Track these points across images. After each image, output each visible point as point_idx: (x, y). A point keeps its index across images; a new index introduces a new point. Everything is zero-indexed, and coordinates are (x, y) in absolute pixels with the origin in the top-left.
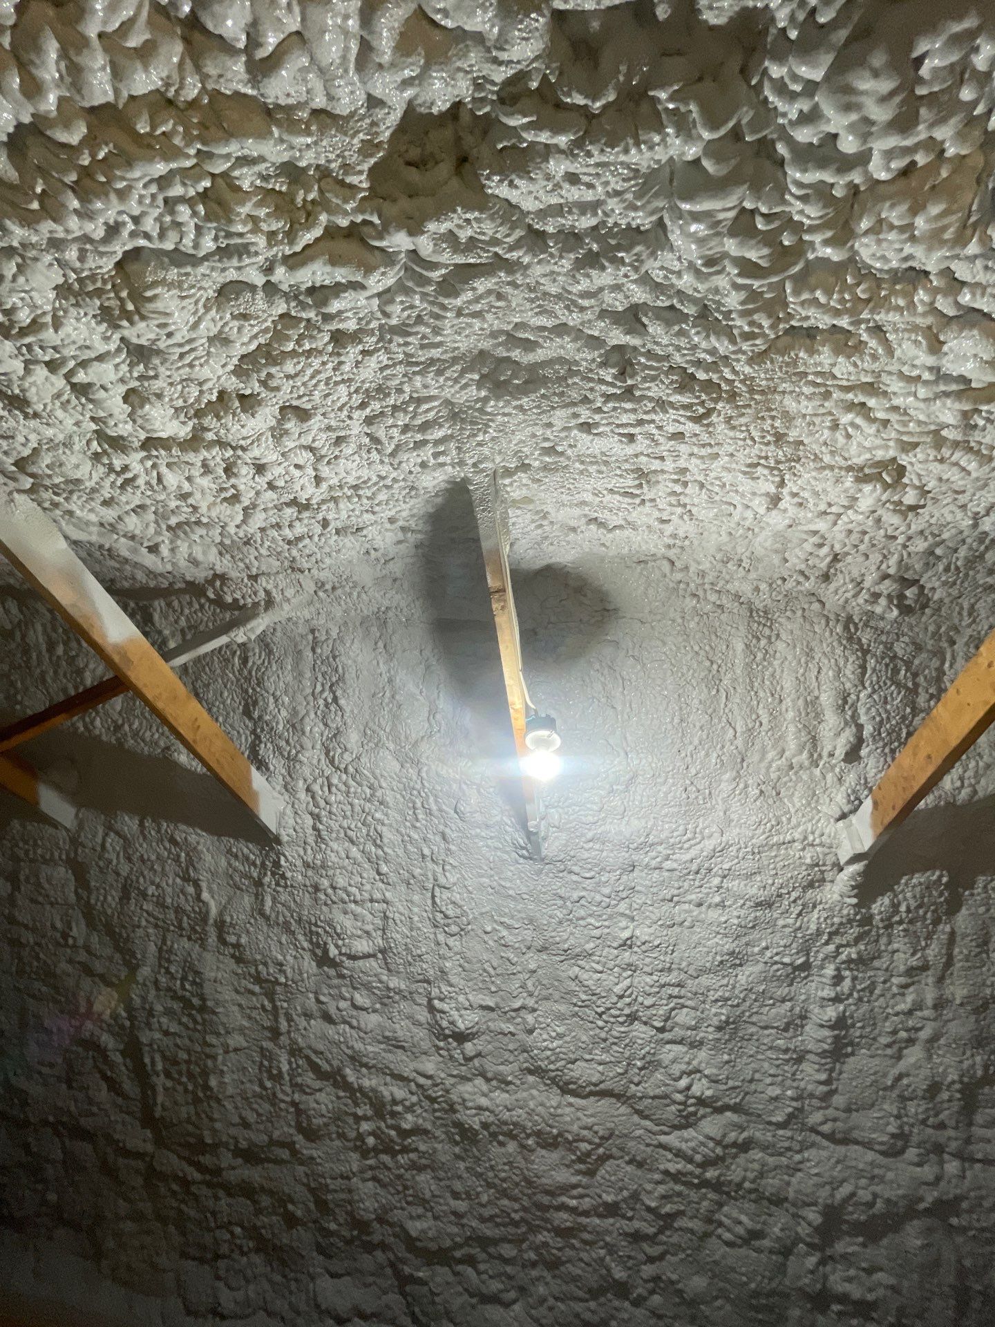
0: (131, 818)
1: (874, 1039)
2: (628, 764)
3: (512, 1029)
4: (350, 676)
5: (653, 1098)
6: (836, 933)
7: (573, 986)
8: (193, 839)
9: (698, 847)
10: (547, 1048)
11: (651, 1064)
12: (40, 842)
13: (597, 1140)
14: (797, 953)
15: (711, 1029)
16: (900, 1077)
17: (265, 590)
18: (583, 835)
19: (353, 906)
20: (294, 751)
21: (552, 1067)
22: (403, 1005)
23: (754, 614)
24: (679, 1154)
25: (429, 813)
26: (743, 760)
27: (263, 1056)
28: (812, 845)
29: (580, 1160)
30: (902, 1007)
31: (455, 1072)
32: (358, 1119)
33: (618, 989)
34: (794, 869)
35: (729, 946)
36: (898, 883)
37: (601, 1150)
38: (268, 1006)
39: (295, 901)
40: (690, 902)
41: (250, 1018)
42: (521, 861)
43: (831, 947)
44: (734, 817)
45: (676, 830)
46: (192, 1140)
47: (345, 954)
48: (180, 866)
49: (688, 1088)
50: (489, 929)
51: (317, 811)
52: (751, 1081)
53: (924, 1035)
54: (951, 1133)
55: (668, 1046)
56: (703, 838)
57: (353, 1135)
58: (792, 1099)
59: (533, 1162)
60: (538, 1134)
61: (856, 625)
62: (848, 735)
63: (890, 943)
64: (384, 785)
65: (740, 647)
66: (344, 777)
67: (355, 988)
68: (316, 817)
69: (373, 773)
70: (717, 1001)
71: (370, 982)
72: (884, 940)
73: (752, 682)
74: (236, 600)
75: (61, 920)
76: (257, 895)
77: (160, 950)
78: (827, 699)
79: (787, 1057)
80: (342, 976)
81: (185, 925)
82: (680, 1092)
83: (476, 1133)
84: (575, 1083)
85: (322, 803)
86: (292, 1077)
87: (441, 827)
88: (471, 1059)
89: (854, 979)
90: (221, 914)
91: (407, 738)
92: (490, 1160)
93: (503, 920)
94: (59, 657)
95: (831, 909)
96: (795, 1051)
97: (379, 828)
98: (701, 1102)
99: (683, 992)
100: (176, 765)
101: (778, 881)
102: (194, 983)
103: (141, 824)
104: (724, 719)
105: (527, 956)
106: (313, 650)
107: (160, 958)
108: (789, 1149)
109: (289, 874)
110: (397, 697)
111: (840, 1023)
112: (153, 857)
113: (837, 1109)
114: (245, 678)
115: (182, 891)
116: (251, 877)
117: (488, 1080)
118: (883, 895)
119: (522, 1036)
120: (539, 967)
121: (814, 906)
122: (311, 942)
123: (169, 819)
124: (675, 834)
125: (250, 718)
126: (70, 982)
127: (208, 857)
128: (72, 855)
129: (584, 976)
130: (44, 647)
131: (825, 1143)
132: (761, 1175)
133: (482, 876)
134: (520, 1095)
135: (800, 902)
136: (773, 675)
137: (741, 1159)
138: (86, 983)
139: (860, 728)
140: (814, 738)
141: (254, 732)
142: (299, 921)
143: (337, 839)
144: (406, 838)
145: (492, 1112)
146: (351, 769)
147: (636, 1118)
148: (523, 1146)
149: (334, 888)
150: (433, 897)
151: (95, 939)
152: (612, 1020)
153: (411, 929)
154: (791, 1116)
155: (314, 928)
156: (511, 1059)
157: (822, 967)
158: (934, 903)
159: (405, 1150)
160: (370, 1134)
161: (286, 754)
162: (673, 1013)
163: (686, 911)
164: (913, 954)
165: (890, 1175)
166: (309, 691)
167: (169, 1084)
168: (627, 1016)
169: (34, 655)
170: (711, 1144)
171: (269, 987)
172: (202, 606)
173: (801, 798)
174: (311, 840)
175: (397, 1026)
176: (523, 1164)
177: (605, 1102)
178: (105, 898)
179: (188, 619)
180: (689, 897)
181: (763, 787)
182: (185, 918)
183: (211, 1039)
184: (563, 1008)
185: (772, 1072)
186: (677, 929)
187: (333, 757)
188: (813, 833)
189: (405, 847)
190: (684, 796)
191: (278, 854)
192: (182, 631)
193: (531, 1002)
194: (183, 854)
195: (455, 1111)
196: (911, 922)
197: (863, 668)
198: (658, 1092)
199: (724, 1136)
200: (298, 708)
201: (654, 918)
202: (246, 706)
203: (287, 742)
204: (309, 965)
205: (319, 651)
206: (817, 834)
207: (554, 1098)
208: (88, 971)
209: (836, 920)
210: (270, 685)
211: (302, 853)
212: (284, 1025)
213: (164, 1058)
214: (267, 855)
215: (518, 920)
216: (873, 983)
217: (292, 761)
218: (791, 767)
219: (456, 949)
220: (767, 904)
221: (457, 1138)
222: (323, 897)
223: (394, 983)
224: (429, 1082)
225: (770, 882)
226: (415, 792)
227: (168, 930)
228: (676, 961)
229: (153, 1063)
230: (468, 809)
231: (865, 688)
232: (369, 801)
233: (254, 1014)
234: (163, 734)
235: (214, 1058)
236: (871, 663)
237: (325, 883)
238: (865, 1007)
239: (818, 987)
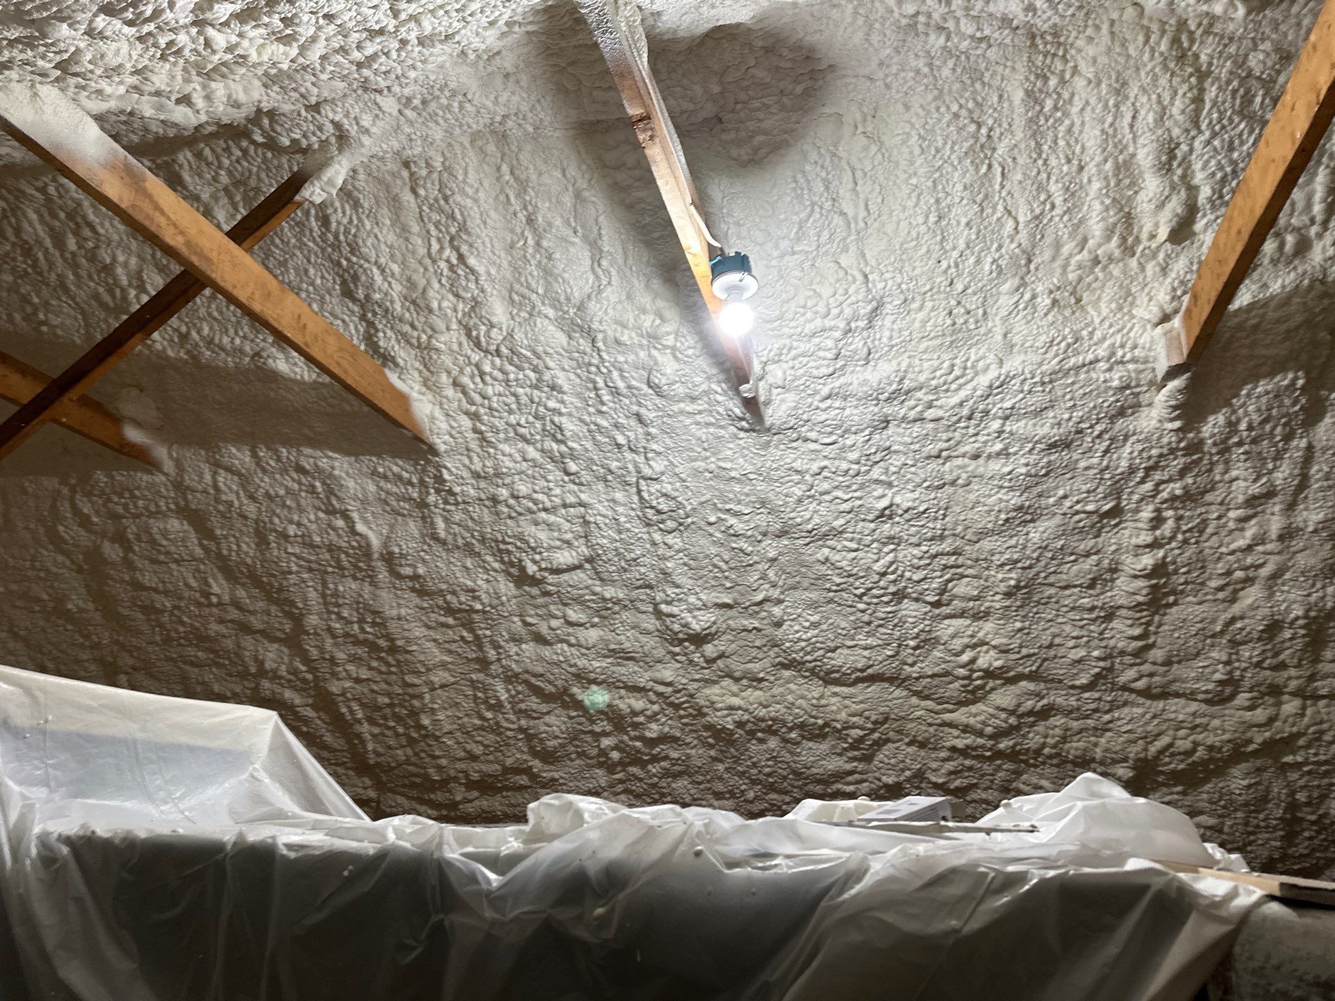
0: (239, 450)
1: (1203, 584)
2: (869, 290)
3: (757, 625)
4: (474, 223)
5: (933, 676)
6: (1155, 467)
7: (823, 569)
8: (324, 463)
9: (969, 386)
10: (800, 640)
11: (927, 642)
12: (137, 493)
13: (870, 725)
14: (1105, 498)
15: (998, 597)
16: (1233, 620)
17: (332, 122)
18: (816, 392)
19: (543, 515)
20: (424, 337)
21: (809, 658)
22: (625, 615)
23: (1039, 41)
24: (967, 729)
25: (615, 392)
26: (1029, 261)
27: (475, 688)
28: (1122, 362)
29: (853, 747)
30: (1241, 543)
31: (698, 677)
32: (597, 736)
33: (877, 567)
34: (1098, 396)
35: (1015, 501)
36: (1237, 395)
37: (876, 735)
38: (470, 637)
39: (472, 518)
40: (964, 456)
41: (450, 652)
42: (742, 434)
43: (1149, 486)
44: (1017, 339)
45: (938, 368)
46: (418, 780)
47: (546, 569)
48: (318, 498)
49: (973, 661)
50: (713, 519)
51: (473, 408)
52: (1050, 646)
53: (1265, 572)
54: (1293, 672)
55: (947, 622)
56: (976, 374)
57: (595, 752)
58: (1099, 659)
59: (799, 754)
60: (802, 726)
61: (1191, 34)
62: (1176, 205)
63: (1226, 472)
64: (551, 364)
65: (1019, 95)
66: (497, 361)
67: (566, 605)
68: (475, 416)
69: (534, 352)
70: (1002, 565)
71: (582, 596)
72: (1219, 469)
73: (1039, 145)
74: (294, 141)
75: (194, 577)
76: (423, 518)
77: (324, 596)
78: (1145, 155)
79: (1093, 616)
80: (547, 594)
81: (345, 564)
82: (963, 667)
83: (732, 733)
84: (837, 672)
85: (477, 398)
86: (513, 704)
87: (635, 408)
88: (714, 660)
89: (1179, 519)
90: (385, 545)
91: (568, 299)
92: (751, 758)
93: (728, 507)
94: (73, 254)
95: (1147, 440)
96: (1102, 608)
97: (556, 419)
98: (989, 674)
99: (961, 560)
100: (274, 376)
101: (1077, 414)
102: (374, 624)
103: (254, 455)
104: (1000, 208)
105: (764, 544)
106: (414, 191)
107: (326, 604)
108: (1096, 710)
109: (457, 489)
110: (545, 243)
111: (1159, 570)
112: (282, 492)
113: (1154, 663)
114: (332, 245)
115: (329, 525)
116: (411, 499)
117: (737, 680)
118: (1214, 412)
119: (769, 630)
120: (780, 554)
121: (1126, 438)
122: (502, 562)
123: (287, 442)
124: (938, 373)
125: (355, 300)
126: (229, 643)
127: (351, 484)
128: (182, 503)
129: (835, 557)
130: (48, 243)
131: (1141, 700)
132: (1064, 739)
133: (696, 460)
134: (776, 691)
135: (1106, 436)
136: (1069, 131)
137: (1040, 728)
138: (248, 642)
139: (1193, 190)
140: (1129, 216)
141: (363, 317)
142: (483, 541)
143: (507, 440)
144: (593, 427)
145: (746, 710)
146: (504, 350)
147: (914, 700)
148: (785, 741)
149: (516, 497)
150: (639, 492)
151: (241, 593)
152: (875, 600)
153: (620, 533)
154: (1098, 676)
155: (502, 546)
156: (760, 656)
157: (1137, 511)
158: (1287, 415)
159: (655, 759)
160: (613, 749)
161: (414, 341)
162: (950, 585)
163: (959, 467)
164: (1255, 481)
165: (1216, 723)
166: (422, 251)
167: (376, 730)
168: (894, 594)
169: (40, 255)
170: (1003, 715)
171: (465, 617)
172: (245, 152)
173: (1111, 301)
174: (474, 445)
175: (622, 637)
176: (788, 757)
177: (874, 688)
178: (239, 546)
179: (230, 173)
180: (962, 450)
181: (1058, 295)
182: (343, 556)
183: (409, 679)
184: (814, 595)
185: (1074, 634)
186: (949, 490)
187: (478, 338)
188: (1122, 346)
189: (594, 438)
190: (949, 322)
191: (438, 467)
192: (226, 190)
193: (775, 593)
194: (318, 484)
195: (705, 715)
196: (1254, 441)
197: (1198, 101)
198: (937, 670)
199: (1019, 705)
200: (415, 277)
201: (918, 480)
202: (344, 283)
203: (413, 326)
204: (506, 588)
205: (422, 192)
206: (1129, 345)
207: (815, 690)
208: (246, 629)
209: (1154, 452)
210: (368, 249)
211: (467, 462)
212: (492, 654)
213: (363, 705)
214: (424, 471)
215: (747, 505)
216: (1204, 521)
217: (425, 351)
218: (1096, 261)
219: (676, 547)
220: (1065, 444)
221: (710, 740)
222: (506, 510)
223: (609, 592)
224: (670, 689)
225: (1066, 416)
226: (593, 369)
227: (326, 572)
228: (949, 526)
229: (352, 712)
230: (664, 381)
231: (1200, 132)
232: (536, 387)
233: (454, 647)
234: (245, 337)
235: (420, 697)
236: (1212, 92)
237: (504, 493)
238: (1191, 551)
239: (1134, 532)
